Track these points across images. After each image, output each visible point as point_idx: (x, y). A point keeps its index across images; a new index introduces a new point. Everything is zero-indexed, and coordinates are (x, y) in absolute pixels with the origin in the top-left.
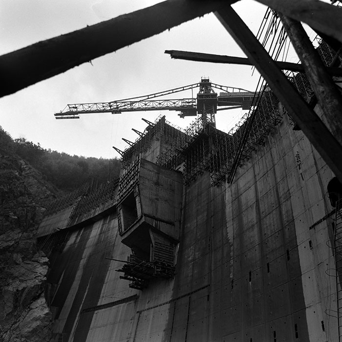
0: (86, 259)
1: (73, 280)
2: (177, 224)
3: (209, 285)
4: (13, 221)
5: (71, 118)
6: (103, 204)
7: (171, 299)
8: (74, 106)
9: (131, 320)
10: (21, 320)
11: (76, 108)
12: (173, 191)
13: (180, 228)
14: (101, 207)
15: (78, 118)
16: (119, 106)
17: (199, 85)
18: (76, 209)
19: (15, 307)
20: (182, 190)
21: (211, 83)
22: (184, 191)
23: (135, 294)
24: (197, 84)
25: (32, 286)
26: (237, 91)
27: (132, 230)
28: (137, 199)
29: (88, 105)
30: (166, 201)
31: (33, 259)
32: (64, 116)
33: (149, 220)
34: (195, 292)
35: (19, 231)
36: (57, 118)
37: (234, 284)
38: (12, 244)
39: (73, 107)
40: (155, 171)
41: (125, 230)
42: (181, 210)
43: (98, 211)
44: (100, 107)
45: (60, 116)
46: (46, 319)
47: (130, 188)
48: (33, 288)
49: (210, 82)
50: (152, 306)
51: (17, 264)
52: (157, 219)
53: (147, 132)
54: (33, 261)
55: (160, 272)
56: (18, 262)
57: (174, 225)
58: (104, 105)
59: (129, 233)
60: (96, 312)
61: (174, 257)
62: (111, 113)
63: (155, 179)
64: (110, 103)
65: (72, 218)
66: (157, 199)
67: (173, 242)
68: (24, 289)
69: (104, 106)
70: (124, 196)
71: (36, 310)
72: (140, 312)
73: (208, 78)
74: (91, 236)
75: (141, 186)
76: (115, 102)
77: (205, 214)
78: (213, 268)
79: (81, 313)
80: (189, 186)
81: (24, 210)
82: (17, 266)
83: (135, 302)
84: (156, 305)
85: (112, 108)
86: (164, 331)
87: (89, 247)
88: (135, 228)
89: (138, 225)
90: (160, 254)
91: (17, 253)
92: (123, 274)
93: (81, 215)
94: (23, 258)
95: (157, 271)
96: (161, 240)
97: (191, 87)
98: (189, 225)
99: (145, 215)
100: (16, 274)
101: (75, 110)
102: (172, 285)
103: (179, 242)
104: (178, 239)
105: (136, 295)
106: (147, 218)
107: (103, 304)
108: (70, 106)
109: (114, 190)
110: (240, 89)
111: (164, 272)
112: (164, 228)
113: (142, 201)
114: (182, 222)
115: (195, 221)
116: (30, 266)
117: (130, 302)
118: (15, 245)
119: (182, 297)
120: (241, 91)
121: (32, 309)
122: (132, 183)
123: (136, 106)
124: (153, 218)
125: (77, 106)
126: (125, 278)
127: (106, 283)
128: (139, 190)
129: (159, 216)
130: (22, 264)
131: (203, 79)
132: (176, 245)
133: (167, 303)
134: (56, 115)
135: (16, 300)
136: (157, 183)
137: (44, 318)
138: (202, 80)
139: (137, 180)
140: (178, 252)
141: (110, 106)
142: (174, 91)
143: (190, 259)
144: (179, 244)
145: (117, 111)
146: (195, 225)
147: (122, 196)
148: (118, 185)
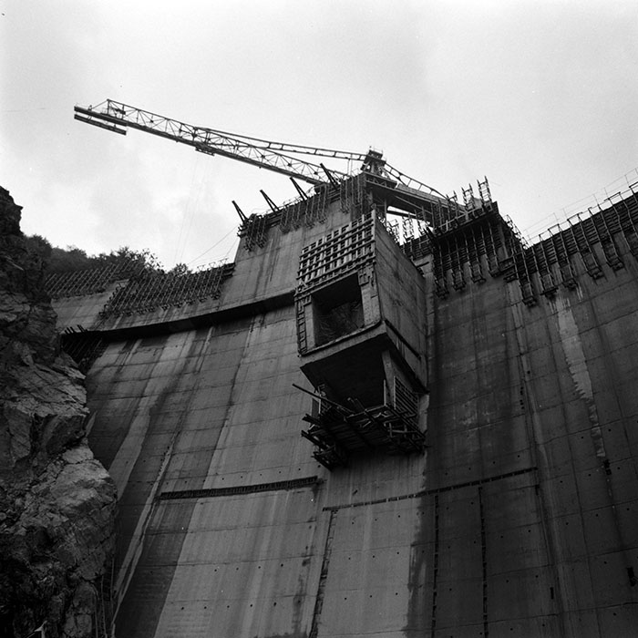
2: (423, 359)
3: (536, 469)
4: (14, 273)
5: (109, 128)
6: (191, 303)
7: (421, 490)
8: (120, 107)
9: (310, 521)
10: (51, 479)
11: (123, 113)
12: (415, 299)
13: (428, 369)
14: (186, 307)
15: (124, 133)
16: (213, 141)
17: (363, 158)
18: (114, 302)
19: (34, 450)
20: (425, 303)
21: (384, 163)
22: (430, 306)
23: (311, 475)
24: (361, 155)
25: (69, 416)
26: (428, 191)
27: (343, 347)
28: (364, 291)
29: (150, 116)
30: (408, 311)
31: (54, 365)
32: (93, 118)
33: (391, 335)
34: (493, 479)
35: (24, 299)
36: (77, 117)
37: (612, 467)
38: (11, 319)
39: (118, 110)
40: (393, 252)
41: (317, 346)
42: (427, 337)
44: (173, 129)
45: (86, 116)
46: (107, 489)
47: (345, 267)
48: (70, 420)
49: (383, 159)
50: (369, 500)
51: (23, 364)
52: (401, 339)
54: (54, 369)
56: (25, 360)
57: (420, 359)
58: (183, 128)
60: (201, 500)
61: (419, 416)
62: (194, 148)
63: (393, 265)
64: (196, 129)
65: (103, 316)
66: (399, 303)
67: (419, 389)
68: (49, 417)
69: (180, 131)
71: (79, 466)
72: (334, 510)
73: (380, 152)
74: (163, 357)
75: (380, 268)
76: (208, 131)
77: (501, 349)
78: (540, 440)
79: (156, 499)
80: (445, 298)
81: (36, 261)
82: (22, 368)
83: (315, 491)
84: (378, 498)
85: (196, 139)
86: (412, 546)
88: (351, 343)
89: (363, 339)
91: (23, 341)
93: (129, 315)
94: (34, 356)
95: (393, 434)
96: (403, 378)
97: (349, 156)
98: (453, 365)
99: (387, 322)
100: (26, 384)
101: (119, 115)
102: (420, 465)
103: (427, 392)
104: (426, 385)
105: (316, 478)
106: (389, 329)
107: (217, 486)
108: (112, 105)
109: (221, 283)
110: (432, 190)
114: (430, 358)
115: (473, 359)
116: (50, 376)
117: (300, 490)
118: (21, 323)
119: (456, 487)
120: (433, 193)
121: (68, 463)
122: (350, 258)
123: (245, 152)
124: (396, 332)
125: (126, 109)
126: (308, 436)
128: (373, 273)
129: (402, 332)
130: (33, 367)
131: (372, 150)
132: (421, 395)
133: (411, 496)
134: (77, 109)
135: (35, 436)
136: (397, 275)
137: (103, 486)
138: (371, 152)
139: (369, 255)
140: (429, 410)
141: (194, 135)
142: (318, 152)
143: (469, 421)
144: (427, 396)
145: (204, 147)
146: (473, 366)
147: (316, 280)
148: (231, 275)
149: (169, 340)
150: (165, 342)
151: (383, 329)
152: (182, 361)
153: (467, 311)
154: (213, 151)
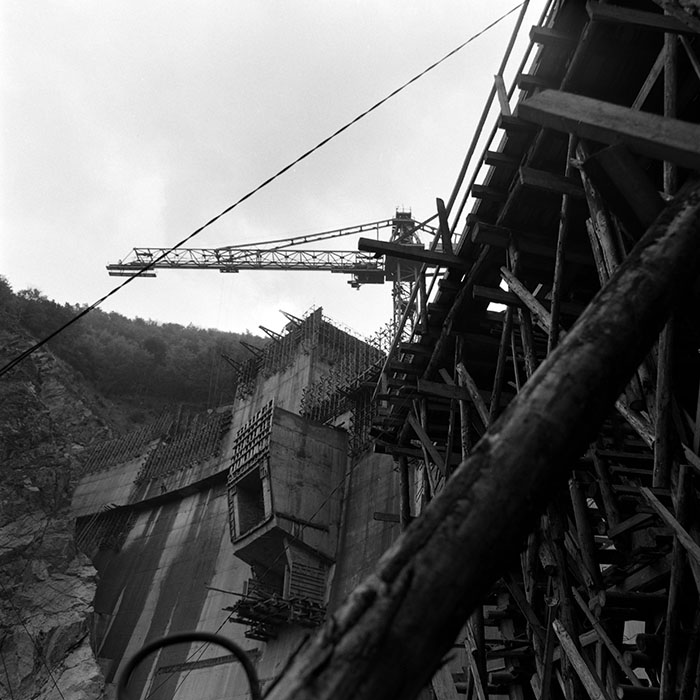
0: (165, 569)
1: (141, 610)
2: (333, 529)
4: (31, 496)
6: (199, 463)
8: (147, 252)
9: (247, 693)
10: (49, 688)
11: (151, 255)
12: (329, 466)
13: (338, 536)
14: (196, 468)
15: (154, 276)
16: (235, 256)
17: (391, 223)
18: (147, 466)
19: (38, 665)
20: (346, 464)
21: (414, 221)
22: (349, 466)
23: (254, 647)
24: (388, 221)
25: (69, 624)
27: (256, 536)
28: (265, 484)
29: (174, 252)
30: (316, 486)
31: (68, 571)
32: (126, 272)
33: (285, 525)
35: (43, 515)
36: (111, 274)
38: (29, 542)
39: (145, 254)
40: (299, 430)
41: (241, 534)
42: (342, 502)
43: (190, 478)
44: (199, 258)
45: (118, 271)
46: (94, 688)
47: (252, 459)
48: (70, 627)
49: (412, 218)
51: (39, 581)
52: (298, 522)
53: (287, 332)
54: (69, 574)
55: (301, 617)
56: (40, 577)
57: (327, 531)
58: (206, 253)
59: (248, 541)
60: (184, 673)
61: (326, 588)
62: (218, 270)
63: (297, 445)
64: (217, 251)
65: (140, 483)
66: (300, 484)
67: (325, 561)
68: (53, 630)
69: (204, 256)
70: (241, 472)
71: (76, 669)
72: (262, 682)
73: (408, 211)
74: (175, 526)
75: (273, 460)
76: (228, 249)
79: (155, 674)
80: (357, 459)
81: (51, 475)
82: (39, 585)
83: (255, 663)
85: (221, 259)
87: (171, 547)
88: (259, 534)
89: (265, 531)
90: (301, 584)
91: (39, 558)
92: (235, 616)
93: (156, 479)
94: (50, 570)
95: (294, 615)
96: (304, 559)
97: (376, 226)
98: (353, 533)
99: (278, 515)
100: (38, 601)
101: (147, 260)
103: (334, 562)
104: (333, 556)
105: (257, 649)
106: (281, 520)
107: (196, 660)
108: (139, 252)
111: (308, 616)
112: (310, 537)
113: (274, 488)
114: (341, 525)
115: (365, 529)
116: (62, 583)
118: (36, 544)
121: (67, 668)
122: (256, 451)
123: (268, 258)
124: (292, 519)
125: (152, 251)
126: (239, 621)
127: (203, 620)
128: (268, 467)
129: (302, 515)
130: (49, 581)
131: (400, 211)
132: (330, 566)
134: (110, 267)
135: (39, 652)
136: (301, 454)
137: (90, 686)
138: (398, 214)
139: (266, 448)
140: (333, 581)
141: (218, 257)
142: (343, 232)
144: (334, 566)
145: (230, 267)
146: (364, 537)
147: (238, 470)
148: (229, 429)
149: (181, 505)
150: (177, 508)
151: (274, 524)
152: (187, 528)
153: (368, 473)
154: (235, 269)
